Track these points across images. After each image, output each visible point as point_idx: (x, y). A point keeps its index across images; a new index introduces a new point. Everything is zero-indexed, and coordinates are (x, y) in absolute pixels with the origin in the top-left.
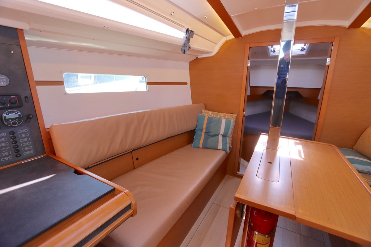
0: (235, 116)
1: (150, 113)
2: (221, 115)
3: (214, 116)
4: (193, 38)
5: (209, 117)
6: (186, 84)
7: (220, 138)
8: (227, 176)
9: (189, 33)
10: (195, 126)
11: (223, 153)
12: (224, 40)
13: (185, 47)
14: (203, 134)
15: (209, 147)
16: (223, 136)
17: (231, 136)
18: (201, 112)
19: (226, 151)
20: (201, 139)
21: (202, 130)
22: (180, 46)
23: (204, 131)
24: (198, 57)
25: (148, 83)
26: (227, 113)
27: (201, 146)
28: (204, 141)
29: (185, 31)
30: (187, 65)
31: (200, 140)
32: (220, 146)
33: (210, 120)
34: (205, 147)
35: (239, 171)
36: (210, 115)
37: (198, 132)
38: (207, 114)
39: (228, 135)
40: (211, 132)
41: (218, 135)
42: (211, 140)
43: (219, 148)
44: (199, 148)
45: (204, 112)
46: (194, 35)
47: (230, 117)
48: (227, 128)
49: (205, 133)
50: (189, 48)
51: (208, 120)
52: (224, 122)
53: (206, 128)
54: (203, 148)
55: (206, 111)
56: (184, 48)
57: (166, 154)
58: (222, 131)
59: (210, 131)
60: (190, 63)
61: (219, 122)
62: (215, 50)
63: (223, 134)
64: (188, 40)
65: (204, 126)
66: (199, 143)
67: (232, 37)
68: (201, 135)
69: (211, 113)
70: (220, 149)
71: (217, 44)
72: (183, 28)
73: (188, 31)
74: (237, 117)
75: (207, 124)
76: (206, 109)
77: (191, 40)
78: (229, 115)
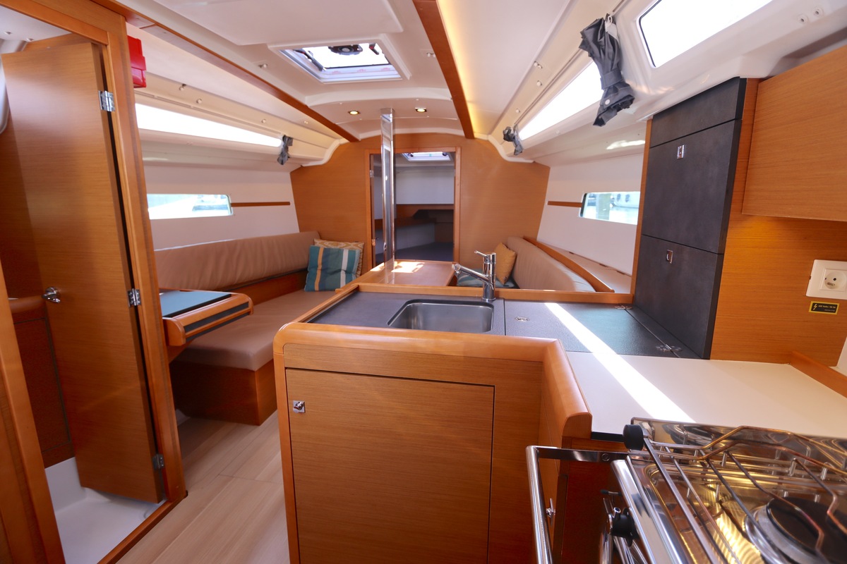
0: (361, 245)
2: (342, 244)
3: (333, 247)
4: (291, 145)
5: (325, 249)
6: (288, 204)
7: (343, 275)
9: (287, 141)
10: (306, 263)
12: (336, 144)
14: (319, 273)
15: (328, 288)
16: (346, 272)
18: (314, 243)
20: (317, 279)
21: (316, 267)
22: (275, 155)
23: (320, 267)
24: (304, 165)
25: (233, 205)
26: (351, 242)
27: (317, 288)
28: (320, 282)
29: (282, 137)
30: (287, 176)
31: (314, 280)
32: (343, 284)
33: (327, 251)
34: (323, 289)
36: (327, 246)
37: (311, 270)
38: (321, 245)
39: (353, 271)
40: (330, 268)
41: (340, 270)
42: (330, 279)
44: (314, 291)
45: (318, 243)
47: (355, 247)
48: (351, 261)
49: (322, 270)
50: (289, 157)
51: (324, 252)
52: (346, 255)
53: (323, 263)
54: (319, 291)
55: (321, 241)
56: (281, 158)
58: (344, 265)
60: (292, 173)
61: (339, 253)
62: (326, 157)
63: (345, 269)
64: (286, 148)
65: (320, 261)
66: (314, 285)
67: (344, 141)
68: (316, 274)
69: (328, 244)
71: (325, 148)
72: (278, 135)
73: (284, 138)
74: (364, 246)
75: (323, 258)
76: (321, 238)
77: (290, 148)
78: (352, 245)
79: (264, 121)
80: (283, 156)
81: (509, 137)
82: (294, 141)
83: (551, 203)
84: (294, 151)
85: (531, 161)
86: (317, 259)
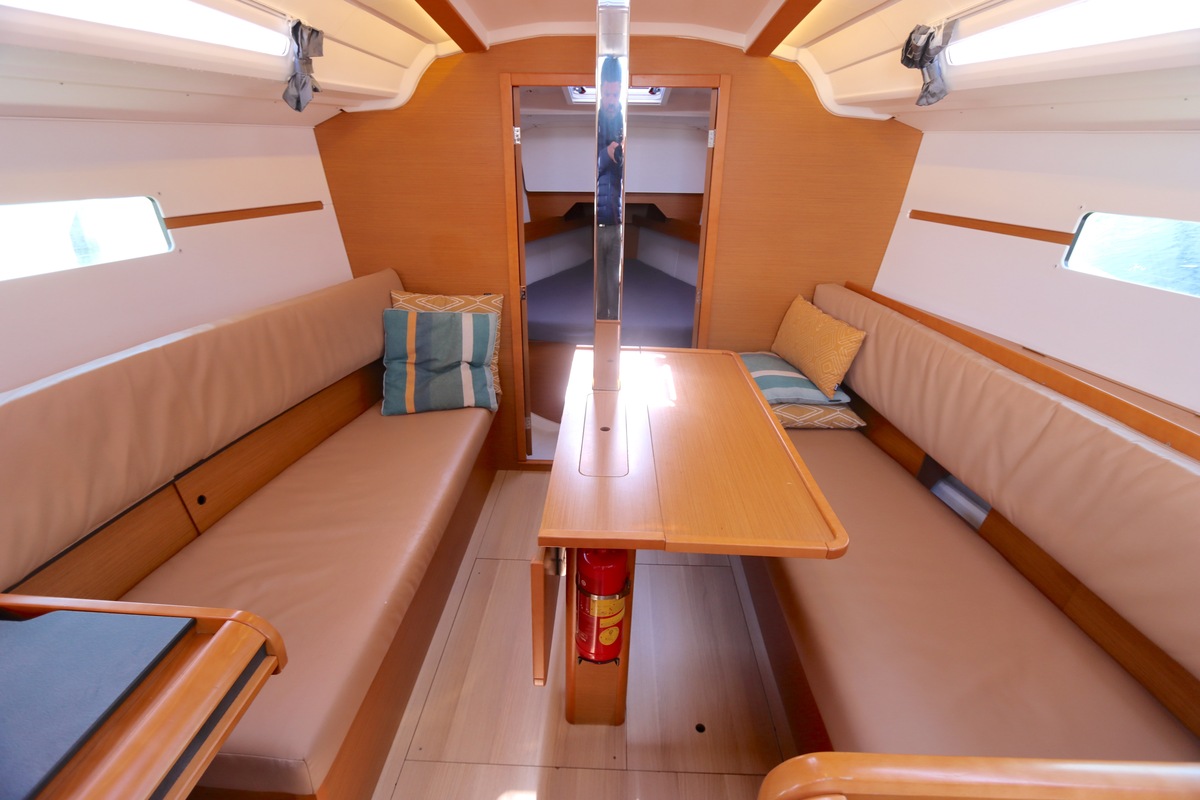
0: (497, 300)
1: (215, 338)
2: (457, 301)
3: (437, 309)
4: (320, 54)
5: (420, 315)
6: (316, 205)
7: (466, 373)
8: (500, 473)
9: (307, 39)
10: (379, 347)
11: (480, 415)
12: (426, 55)
13: (296, 86)
14: (411, 370)
15: (438, 405)
16: (472, 365)
17: (495, 360)
18: (392, 301)
19: (488, 408)
20: (407, 385)
21: (403, 357)
22: (277, 83)
23: (412, 358)
24: (348, 110)
25: (172, 223)
26: (473, 295)
27: (410, 407)
28: (416, 392)
29: (291, 25)
30: (308, 136)
31: (403, 390)
32: (469, 398)
33: (425, 322)
34: (424, 408)
35: (530, 453)
36: (423, 308)
37: (394, 366)
38: (411, 305)
39: (486, 361)
40: (436, 360)
41: (458, 364)
42: (438, 385)
43: (466, 405)
44: (404, 413)
45: (402, 299)
46: (326, 42)
47: (485, 307)
48: (480, 339)
49: (416, 364)
50: (316, 90)
51: (418, 323)
52: (467, 324)
53: (418, 350)
54: (416, 413)
55: (409, 296)
56: (293, 91)
58: (467, 354)
59: (433, 357)
60: (319, 129)
61: (454, 324)
62: (400, 88)
63: (470, 360)
64: (304, 60)
65: (411, 344)
66: (404, 398)
67: (450, 47)
68: (404, 374)
69: (424, 302)
70: (469, 407)
71: (405, 68)
72: (278, 20)
73: (297, 29)
74: (504, 301)
75: (417, 337)
76: (406, 288)
77: (316, 60)
78: (479, 300)
80: (298, 87)
82: (327, 44)
83: (917, 215)
84: (329, 71)
85: (886, 117)
86: (404, 340)
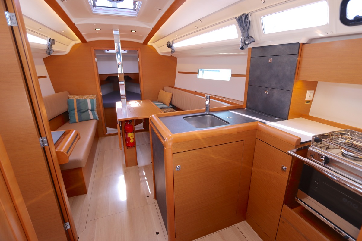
0: (95, 96)
2: (85, 97)
3: (80, 99)
5: (77, 100)
6: (45, 77)
7: (90, 112)
8: (100, 138)
9: (52, 42)
10: (67, 108)
11: (95, 121)
12: (73, 43)
13: (49, 50)
14: (76, 113)
15: (84, 119)
16: (91, 110)
17: (96, 110)
18: (69, 98)
19: (96, 119)
20: (76, 116)
21: (74, 110)
22: (45, 50)
23: (76, 110)
24: (52, 55)
26: (89, 95)
27: (77, 120)
28: (78, 117)
30: (42, 61)
31: (75, 117)
32: (92, 117)
33: (78, 101)
34: (81, 121)
35: (107, 133)
36: (77, 98)
37: (71, 112)
39: (94, 109)
40: (82, 110)
41: (88, 110)
42: (84, 116)
43: (91, 119)
44: (76, 122)
45: (71, 97)
46: (55, 42)
47: (92, 97)
48: (92, 104)
50: (53, 51)
51: (77, 102)
52: (89, 102)
53: (77, 108)
54: (79, 122)
55: (73, 96)
56: (48, 51)
57: (58, 128)
58: (90, 107)
59: (81, 109)
60: (44, 59)
61: (85, 102)
62: (68, 50)
63: (91, 109)
64: (51, 45)
65: (75, 106)
66: (75, 119)
67: (79, 41)
68: (74, 114)
69: (77, 97)
70: (92, 119)
71: (68, 46)
72: (46, 38)
73: (50, 40)
74: (96, 96)
75: (77, 105)
76: (71, 94)
77: (53, 45)
79: (40, 30)
81: (169, 46)
83: (179, 72)
84: (54, 47)
85: (170, 55)
86: (74, 106)
